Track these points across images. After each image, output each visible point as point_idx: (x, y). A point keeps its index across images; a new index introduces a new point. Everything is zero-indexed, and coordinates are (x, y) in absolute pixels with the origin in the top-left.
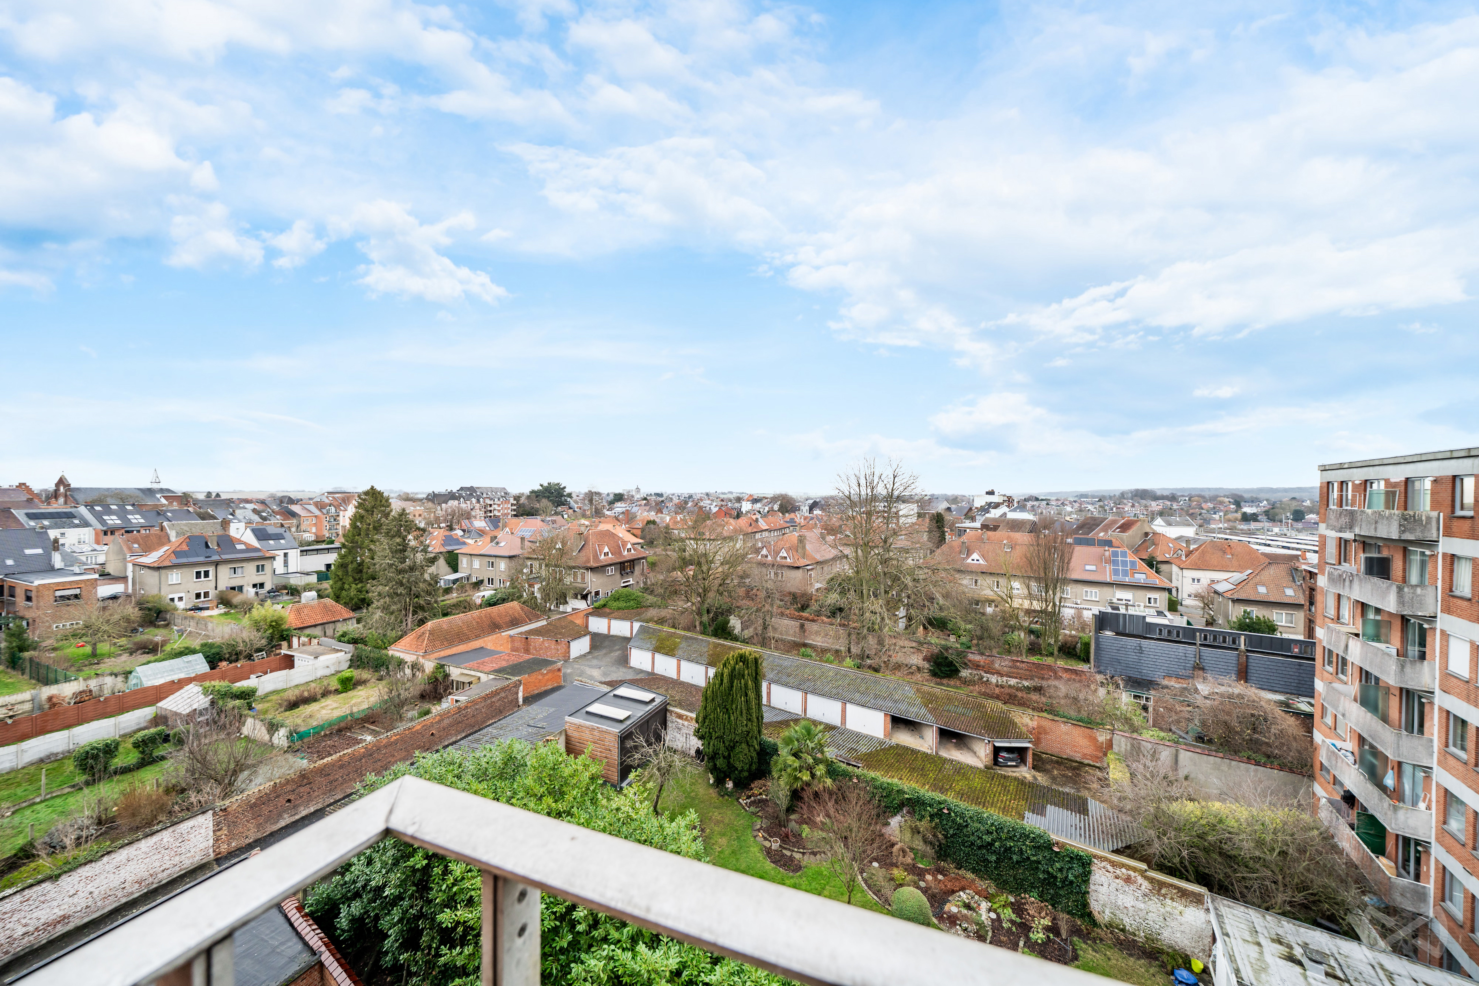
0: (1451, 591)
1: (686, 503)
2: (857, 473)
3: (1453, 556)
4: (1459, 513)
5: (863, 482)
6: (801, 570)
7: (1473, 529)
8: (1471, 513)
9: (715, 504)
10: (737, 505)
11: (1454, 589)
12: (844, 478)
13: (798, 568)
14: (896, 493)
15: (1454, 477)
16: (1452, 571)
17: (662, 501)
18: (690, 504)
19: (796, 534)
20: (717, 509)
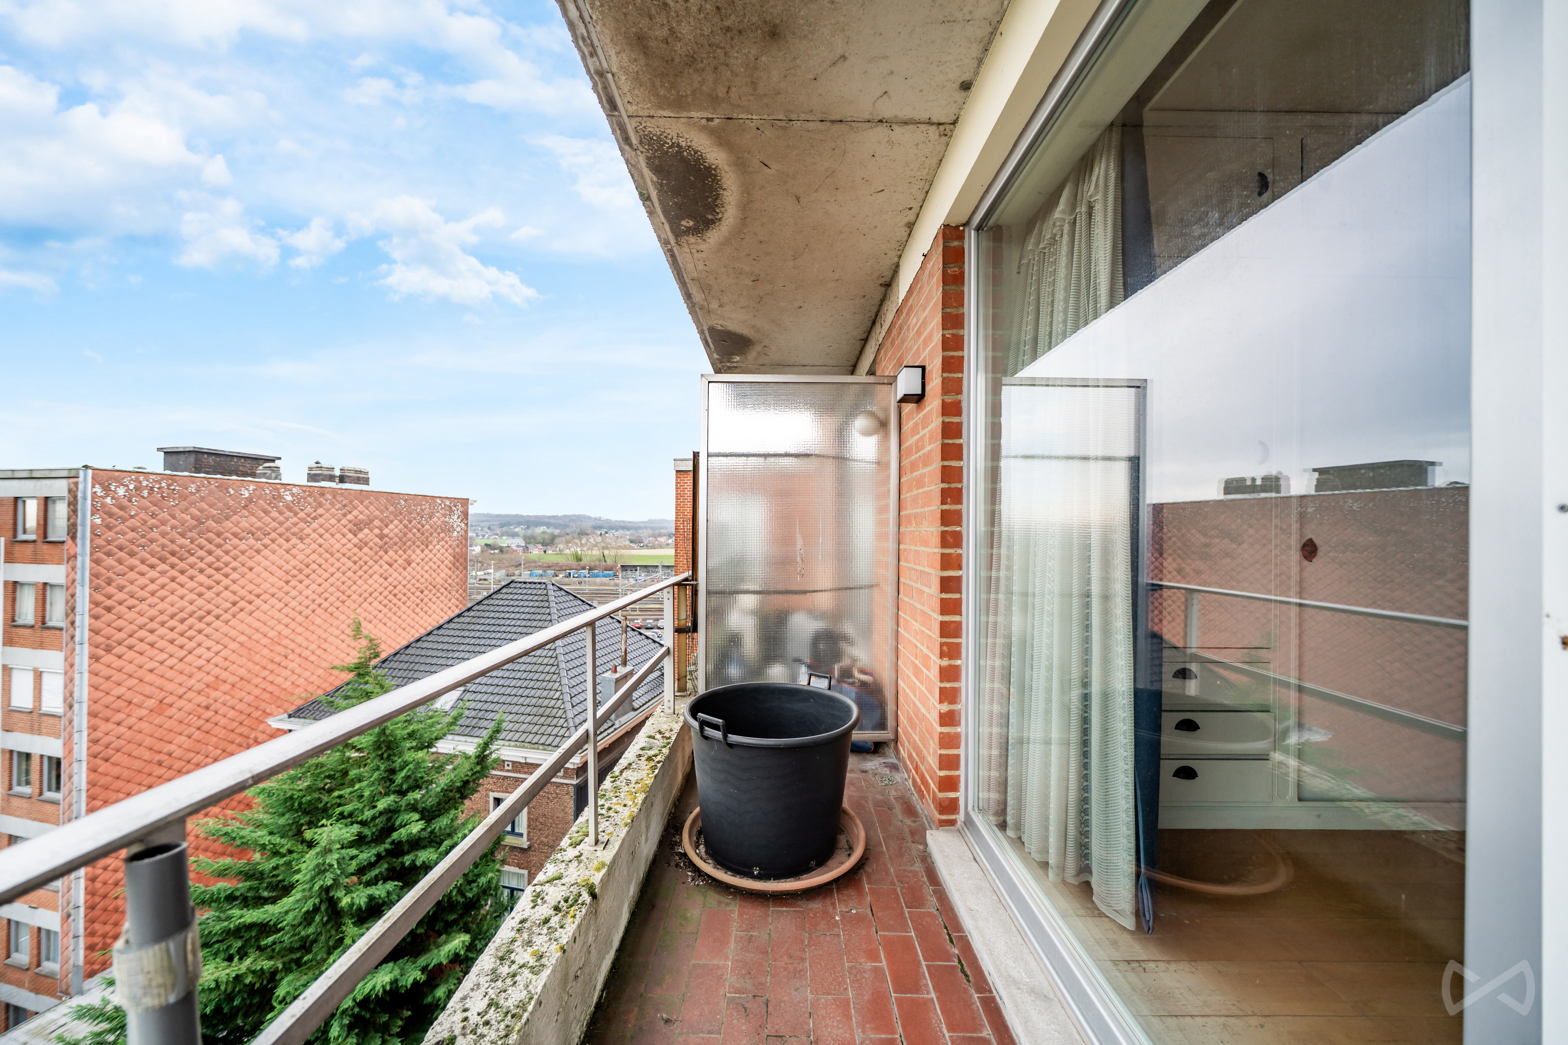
0: (14, 621)
3: (15, 583)
4: (21, 537)
7: (35, 553)
8: (33, 537)
11: (16, 618)
15: (16, 499)
16: (14, 600)
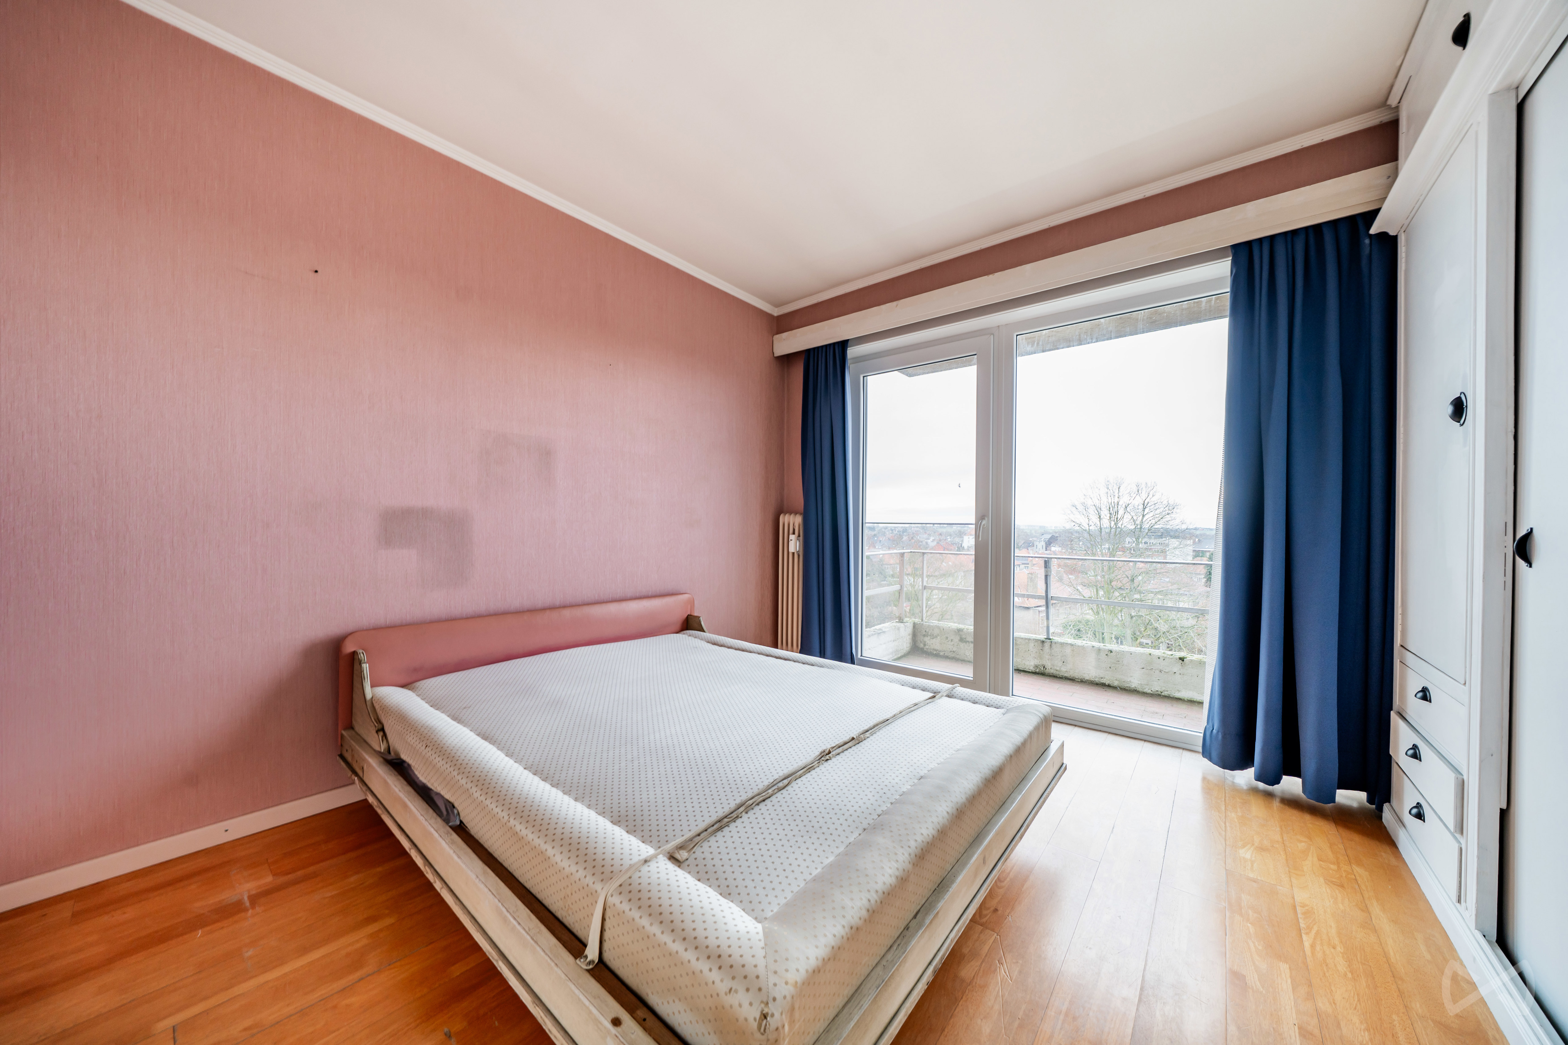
1: (901, 537)
2: (1097, 503)
5: (1105, 513)
6: (1031, 611)
9: (932, 538)
10: (957, 540)
12: (1081, 508)
13: (1028, 608)
14: (1146, 526)
17: (875, 535)
18: (905, 538)
19: (1026, 571)
20: (935, 543)
